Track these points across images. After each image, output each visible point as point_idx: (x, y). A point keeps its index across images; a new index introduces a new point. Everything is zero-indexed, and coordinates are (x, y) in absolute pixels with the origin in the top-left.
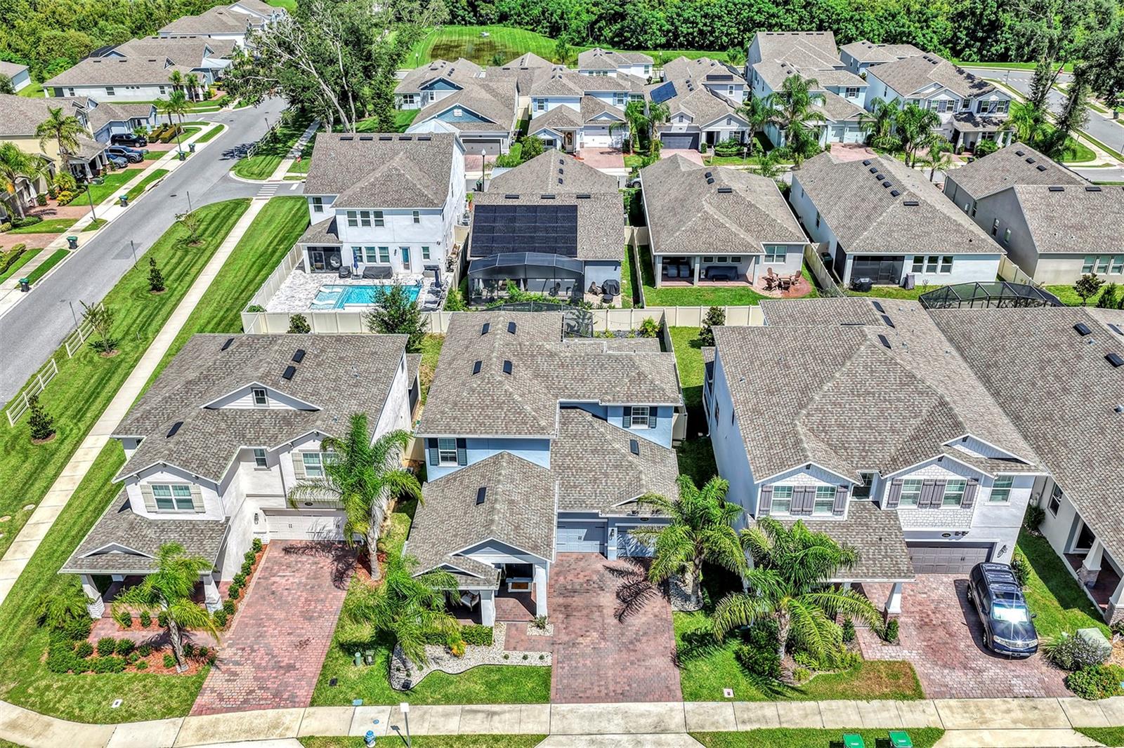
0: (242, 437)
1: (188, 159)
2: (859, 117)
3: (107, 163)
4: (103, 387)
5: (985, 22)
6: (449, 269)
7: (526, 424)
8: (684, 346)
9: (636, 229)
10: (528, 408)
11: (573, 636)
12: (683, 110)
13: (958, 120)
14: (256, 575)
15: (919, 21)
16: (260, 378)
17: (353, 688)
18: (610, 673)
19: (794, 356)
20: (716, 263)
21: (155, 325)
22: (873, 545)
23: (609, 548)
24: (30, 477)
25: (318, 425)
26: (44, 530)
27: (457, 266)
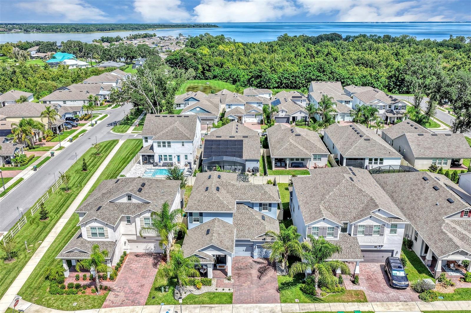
0: (122, 212)
1: (95, 126)
2: (350, 111)
3: (64, 127)
4: (66, 203)
5: (400, 79)
6: (195, 164)
7: (224, 207)
8: (283, 190)
9: (265, 150)
10: (225, 202)
11: (241, 283)
12: (283, 108)
13: (387, 113)
14: (124, 264)
15: (375, 79)
16: (130, 191)
17: (161, 300)
18: (254, 295)
19: (320, 185)
20: (295, 161)
21: (84, 182)
22: (348, 248)
23: (254, 254)
24: (40, 232)
25: (150, 207)
26: (46, 249)
27: (198, 163)
